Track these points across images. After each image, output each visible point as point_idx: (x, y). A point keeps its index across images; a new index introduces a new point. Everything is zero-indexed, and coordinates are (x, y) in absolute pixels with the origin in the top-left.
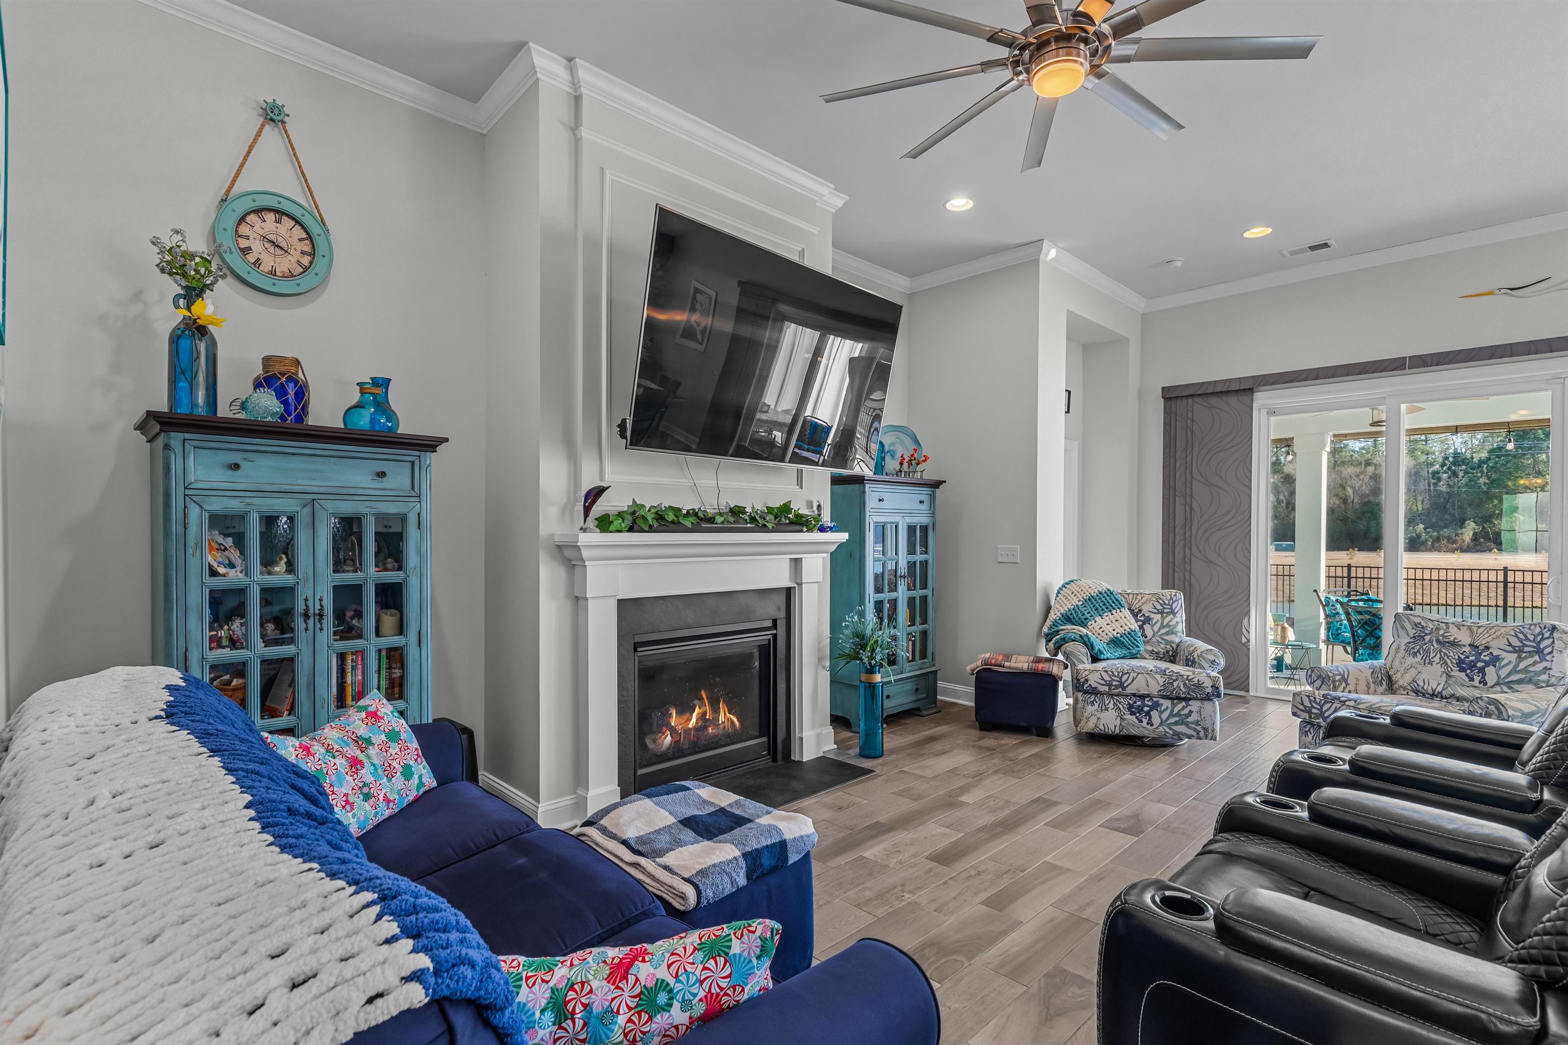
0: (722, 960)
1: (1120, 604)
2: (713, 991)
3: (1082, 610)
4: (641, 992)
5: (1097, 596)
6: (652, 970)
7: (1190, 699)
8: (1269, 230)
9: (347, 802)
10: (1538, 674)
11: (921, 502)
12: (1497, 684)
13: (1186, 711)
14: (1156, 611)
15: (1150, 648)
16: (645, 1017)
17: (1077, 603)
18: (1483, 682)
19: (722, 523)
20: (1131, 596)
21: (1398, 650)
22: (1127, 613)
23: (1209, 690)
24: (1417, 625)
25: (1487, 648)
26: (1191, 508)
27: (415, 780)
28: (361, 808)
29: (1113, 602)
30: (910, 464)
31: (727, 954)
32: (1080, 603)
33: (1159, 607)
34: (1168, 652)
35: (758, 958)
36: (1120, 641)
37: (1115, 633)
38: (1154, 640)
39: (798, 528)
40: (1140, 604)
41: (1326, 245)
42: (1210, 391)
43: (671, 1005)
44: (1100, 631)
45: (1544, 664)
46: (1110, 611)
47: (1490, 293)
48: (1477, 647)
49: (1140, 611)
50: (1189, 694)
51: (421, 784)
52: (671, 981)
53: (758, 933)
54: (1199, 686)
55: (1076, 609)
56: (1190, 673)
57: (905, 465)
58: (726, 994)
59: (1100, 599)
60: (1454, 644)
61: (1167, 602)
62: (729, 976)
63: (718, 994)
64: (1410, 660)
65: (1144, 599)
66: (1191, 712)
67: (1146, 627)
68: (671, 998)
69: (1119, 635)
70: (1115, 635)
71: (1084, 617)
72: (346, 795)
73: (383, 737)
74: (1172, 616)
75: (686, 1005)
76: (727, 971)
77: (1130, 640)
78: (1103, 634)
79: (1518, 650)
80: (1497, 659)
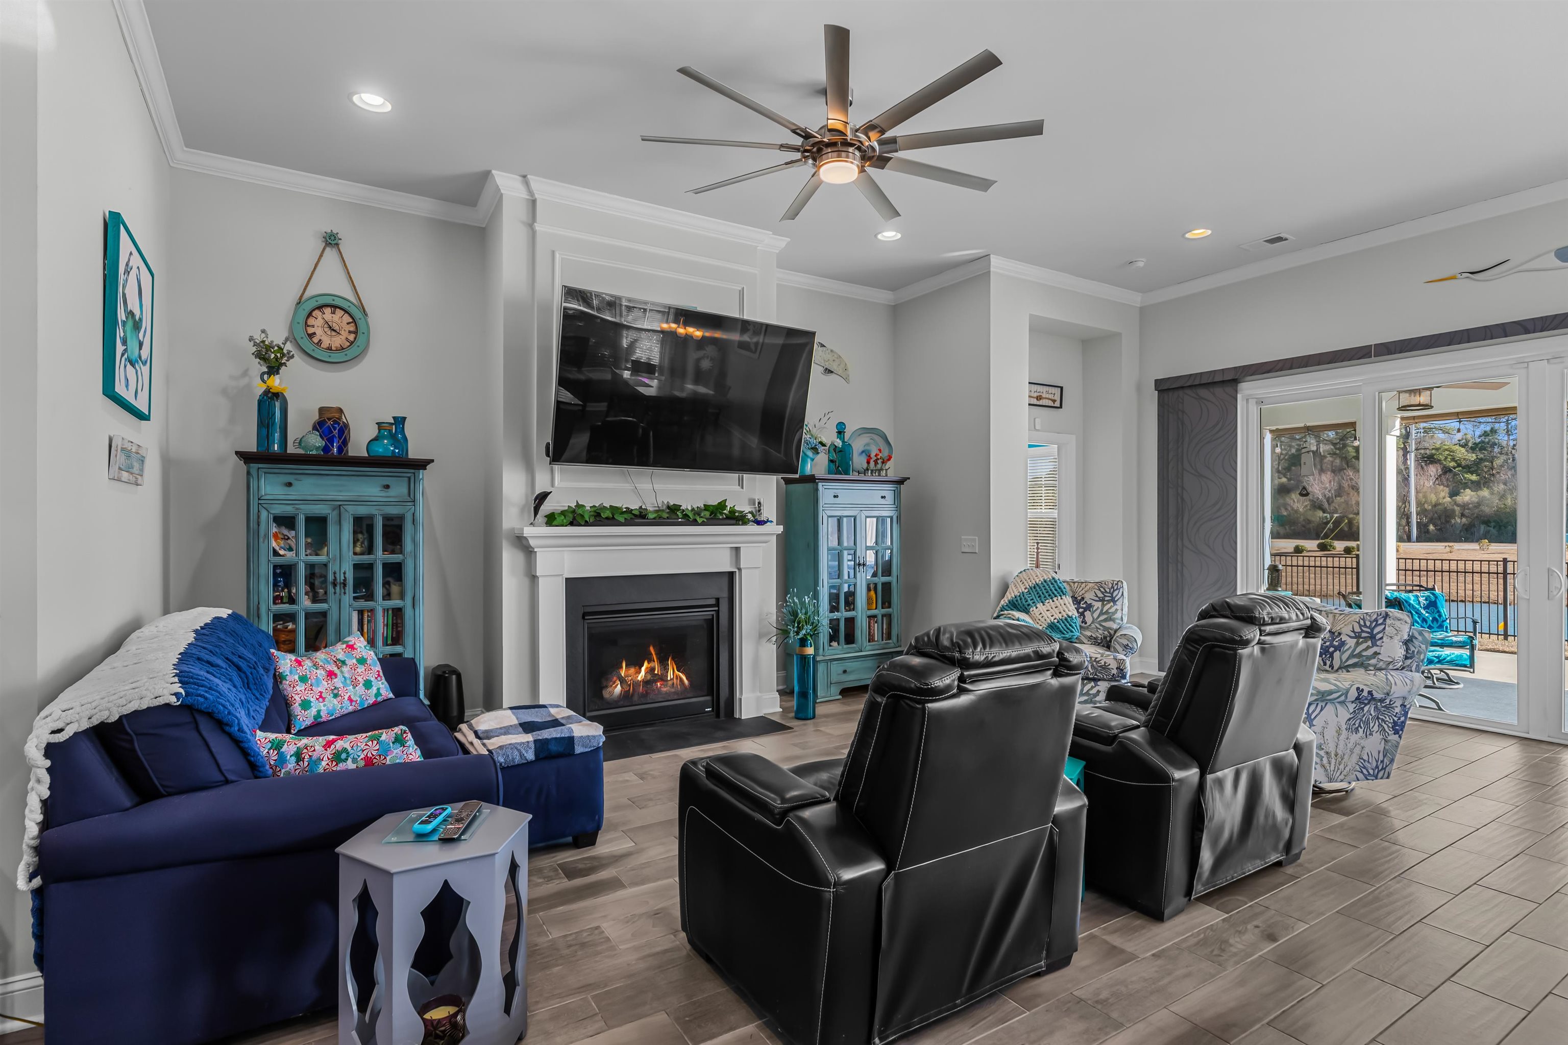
0: (376, 742)
1: (1062, 591)
2: (368, 755)
3: (1026, 597)
4: (335, 753)
5: (1042, 583)
6: (343, 744)
7: (1099, 680)
8: (1209, 232)
9: (321, 696)
10: (1369, 658)
11: (883, 497)
12: (1340, 668)
13: (1094, 691)
14: (1097, 599)
15: (1088, 633)
16: (334, 763)
17: (1023, 590)
18: (1331, 666)
19: (654, 518)
20: (1076, 584)
22: (1068, 600)
23: (1115, 671)
25: (1340, 634)
26: (1182, 499)
27: (374, 690)
28: (330, 701)
29: (1056, 590)
30: (876, 462)
31: (378, 740)
32: (1026, 591)
33: (1100, 595)
34: (1105, 637)
35: (393, 743)
36: (1056, 626)
37: (1052, 619)
38: (1093, 626)
39: (734, 522)
40: (1083, 592)
41: (1280, 239)
42: (1197, 382)
43: (347, 760)
44: (1040, 617)
45: (1375, 649)
46: (1052, 598)
47: (1453, 278)
48: (1333, 633)
49: (1083, 598)
50: (1096, 675)
51: (378, 694)
52: (349, 749)
53: (395, 732)
54: (1105, 667)
55: (1022, 596)
56: (1099, 656)
57: (872, 463)
58: (375, 758)
59: (1044, 586)
61: (1108, 590)
62: (378, 750)
63: (371, 758)
65: (1088, 587)
66: (1099, 692)
67: (1087, 614)
68: (348, 756)
69: (1056, 621)
70: (1052, 620)
71: (1027, 603)
72: (321, 693)
73: (354, 661)
74: (1112, 604)
75: (354, 761)
76: (377, 747)
77: (1066, 625)
78: (1042, 620)
79: (1357, 636)
80: (1343, 643)
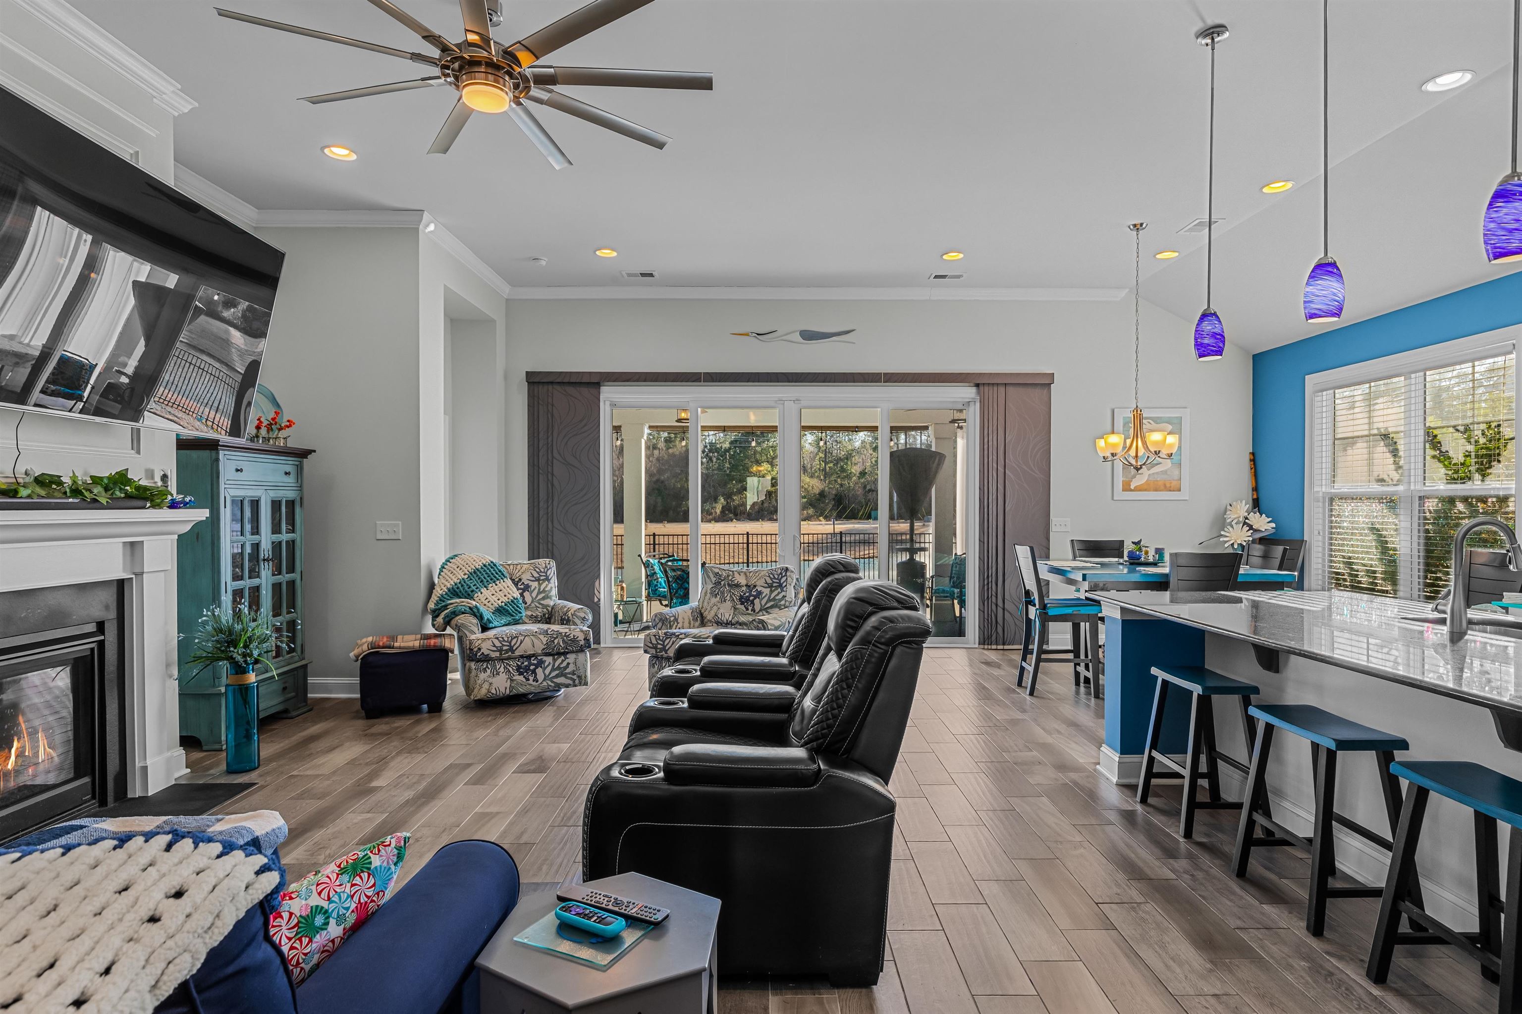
0: (366, 874)
1: (503, 574)
2: (362, 901)
3: (468, 583)
4: (299, 922)
5: (482, 568)
6: (304, 902)
7: (568, 653)
8: (616, 254)
10: (780, 600)
11: (286, 473)
12: (761, 610)
13: (564, 664)
14: (534, 579)
15: (529, 613)
16: (305, 940)
17: (463, 576)
18: (753, 610)
19: (29, 496)
20: (511, 567)
21: (706, 593)
22: (509, 582)
23: (582, 643)
24: (716, 574)
25: (755, 586)
26: (553, 485)
29: (497, 573)
30: (269, 428)
31: (369, 869)
32: (466, 577)
33: (536, 575)
34: (544, 615)
35: (395, 864)
36: (504, 609)
37: (499, 602)
38: (533, 605)
39: (140, 503)
40: (520, 573)
41: (651, 275)
42: (566, 380)
43: (327, 924)
44: (486, 602)
45: (783, 593)
46: (494, 582)
48: (749, 586)
49: (520, 580)
50: (567, 649)
52: (325, 904)
53: (393, 845)
54: (575, 640)
55: (463, 583)
56: (567, 630)
57: (263, 432)
58: (373, 901)
59: (485, 571)
60: (738, 586)
61: (542, 570)
62: (374, 885)
63: (366, 902)
64: (714, 600)
65: (524, 568)
66: (568, 664)
67: (526, 594)
68: (328, 918)
69: (503, 604)
70: (500, 604)
71: (471, 589)
74: (547, 582)
75: (340, 919)
76: (372, 882)
77: (513, 607)
78: (489, 605)
79: (770, 586)
80: (760, 593)
